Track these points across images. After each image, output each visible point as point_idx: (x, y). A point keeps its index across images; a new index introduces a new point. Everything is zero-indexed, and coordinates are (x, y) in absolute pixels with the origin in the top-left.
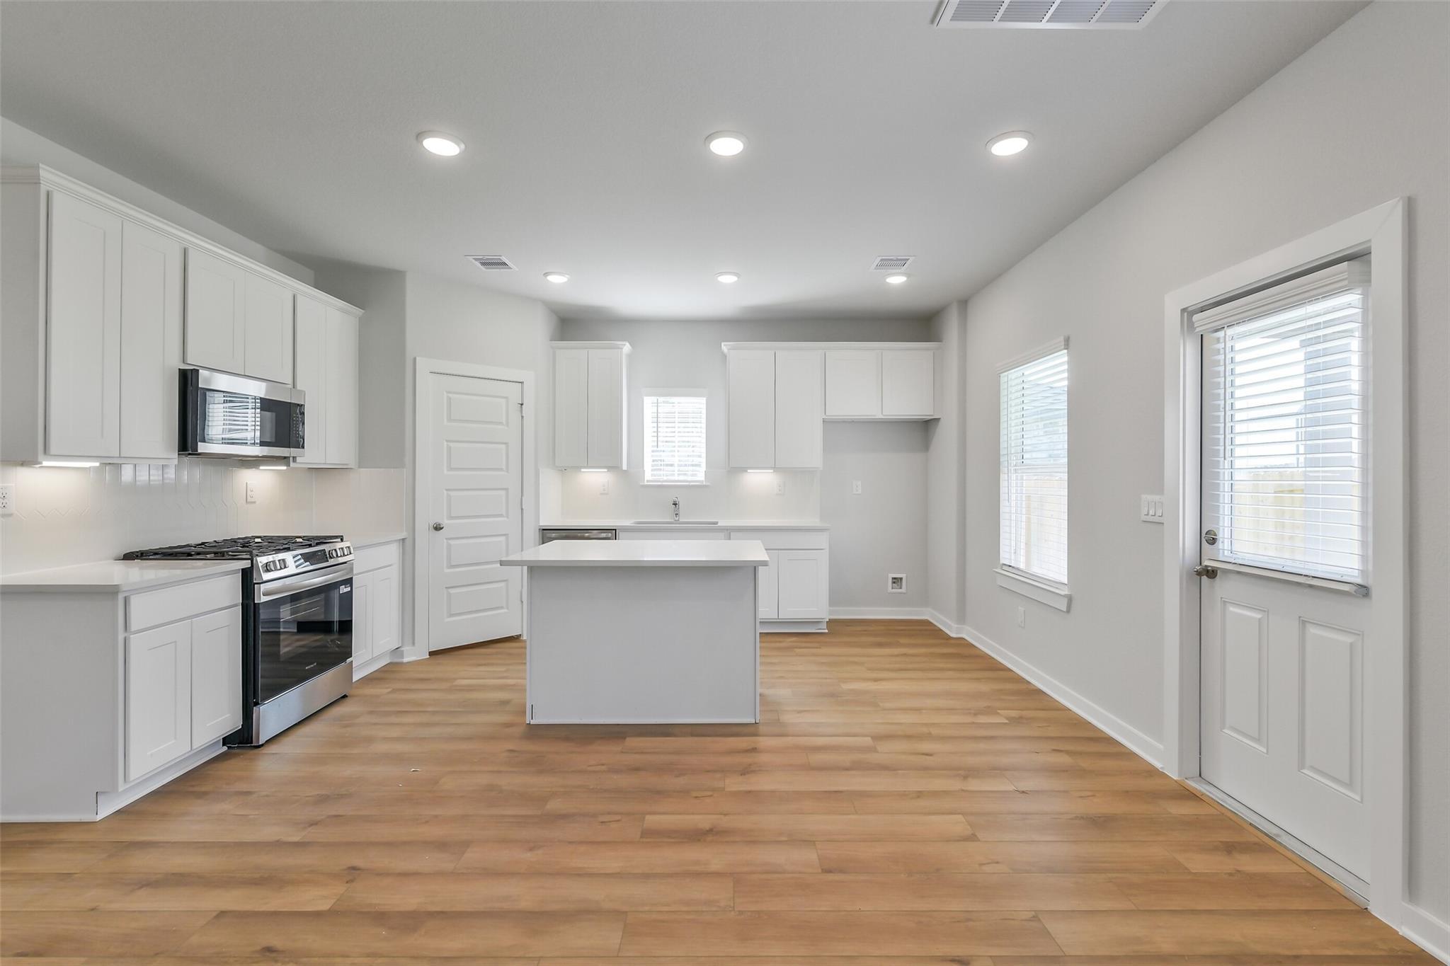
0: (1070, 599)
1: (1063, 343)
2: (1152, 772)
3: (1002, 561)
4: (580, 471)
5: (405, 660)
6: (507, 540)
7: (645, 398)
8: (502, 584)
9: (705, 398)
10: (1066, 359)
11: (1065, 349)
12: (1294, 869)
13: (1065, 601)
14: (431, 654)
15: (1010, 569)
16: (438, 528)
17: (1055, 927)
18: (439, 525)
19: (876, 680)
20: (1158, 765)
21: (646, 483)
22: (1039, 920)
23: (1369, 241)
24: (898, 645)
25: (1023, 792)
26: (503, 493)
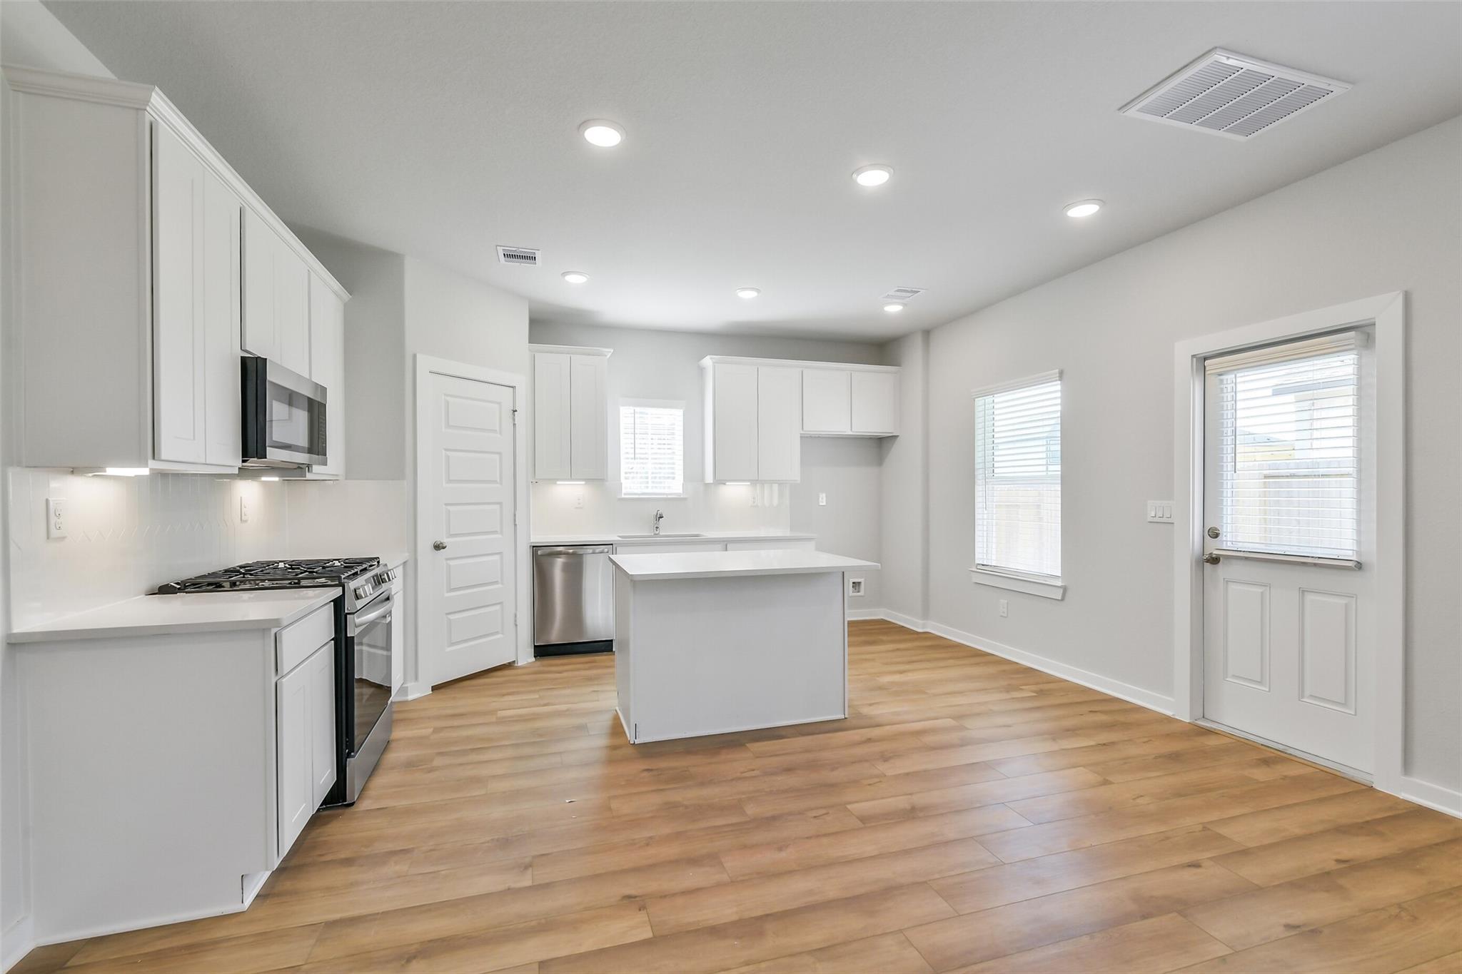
0: (1065, 589)
1: (1058, 375)
2: (1169, 720)
3: (977, 562)
4: (555, 484)
5: (410, 697)
6: (502, 559)
7: (621, 408)
8: (498, 607)
9: (682, 411)
10: (1059, 388)
11: (1060, 380)
12: (1312, 770)
13: (1061, 591)
14: (434, 688)
15: (983, 567)
16: (438, 547)
17: (1224, 831)
18: (442, 543)
19: (901, 672)
20: (1169, 713)
21: (623, 496)
22: (1209, 829)
23: (1374, 318)
24: (882, 642)
25: (1104, 744)
26: (497, 507)
